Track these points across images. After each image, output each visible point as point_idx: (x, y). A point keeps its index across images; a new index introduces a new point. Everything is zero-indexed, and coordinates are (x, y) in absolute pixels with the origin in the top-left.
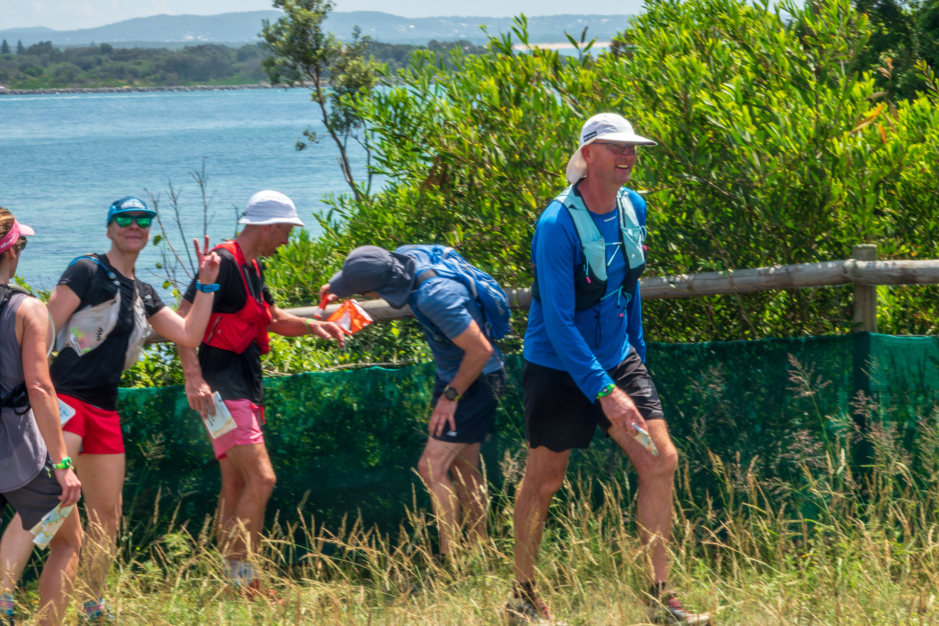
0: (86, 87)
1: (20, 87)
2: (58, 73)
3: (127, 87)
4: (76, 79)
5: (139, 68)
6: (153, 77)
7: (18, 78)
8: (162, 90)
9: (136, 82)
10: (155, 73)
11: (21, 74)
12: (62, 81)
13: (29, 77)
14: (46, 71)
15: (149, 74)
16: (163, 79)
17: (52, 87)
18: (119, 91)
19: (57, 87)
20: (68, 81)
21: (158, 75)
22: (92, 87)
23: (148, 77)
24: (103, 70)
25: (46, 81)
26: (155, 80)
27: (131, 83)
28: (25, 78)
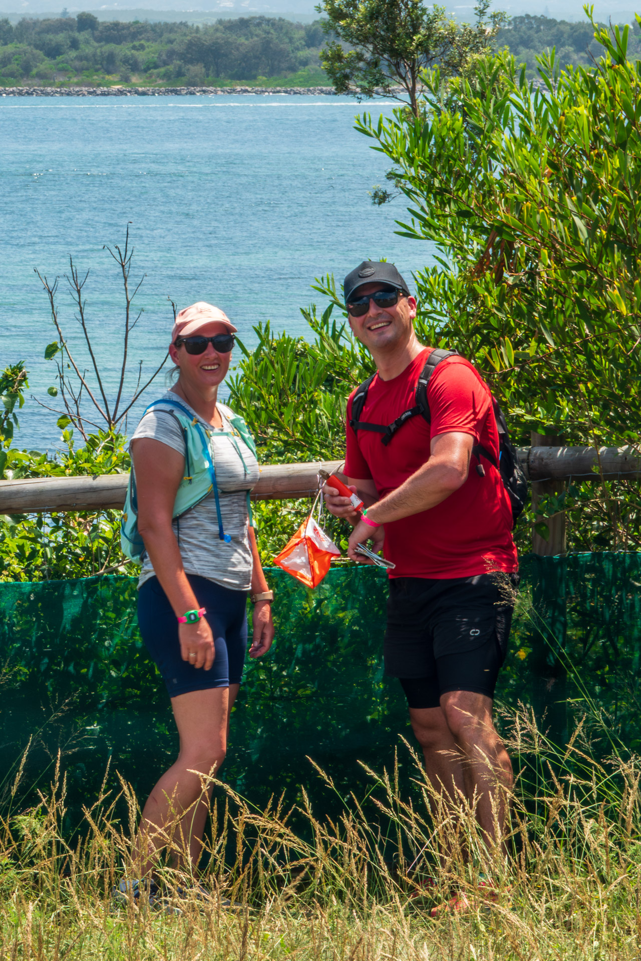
0: (50, 85)
3: (119, 87)
6: (162, 70)
8: (177, 93)
16: (180, 74)
18: (103, 94)
20: (21, 75)
22: (62, 85)
24: (80, 58)
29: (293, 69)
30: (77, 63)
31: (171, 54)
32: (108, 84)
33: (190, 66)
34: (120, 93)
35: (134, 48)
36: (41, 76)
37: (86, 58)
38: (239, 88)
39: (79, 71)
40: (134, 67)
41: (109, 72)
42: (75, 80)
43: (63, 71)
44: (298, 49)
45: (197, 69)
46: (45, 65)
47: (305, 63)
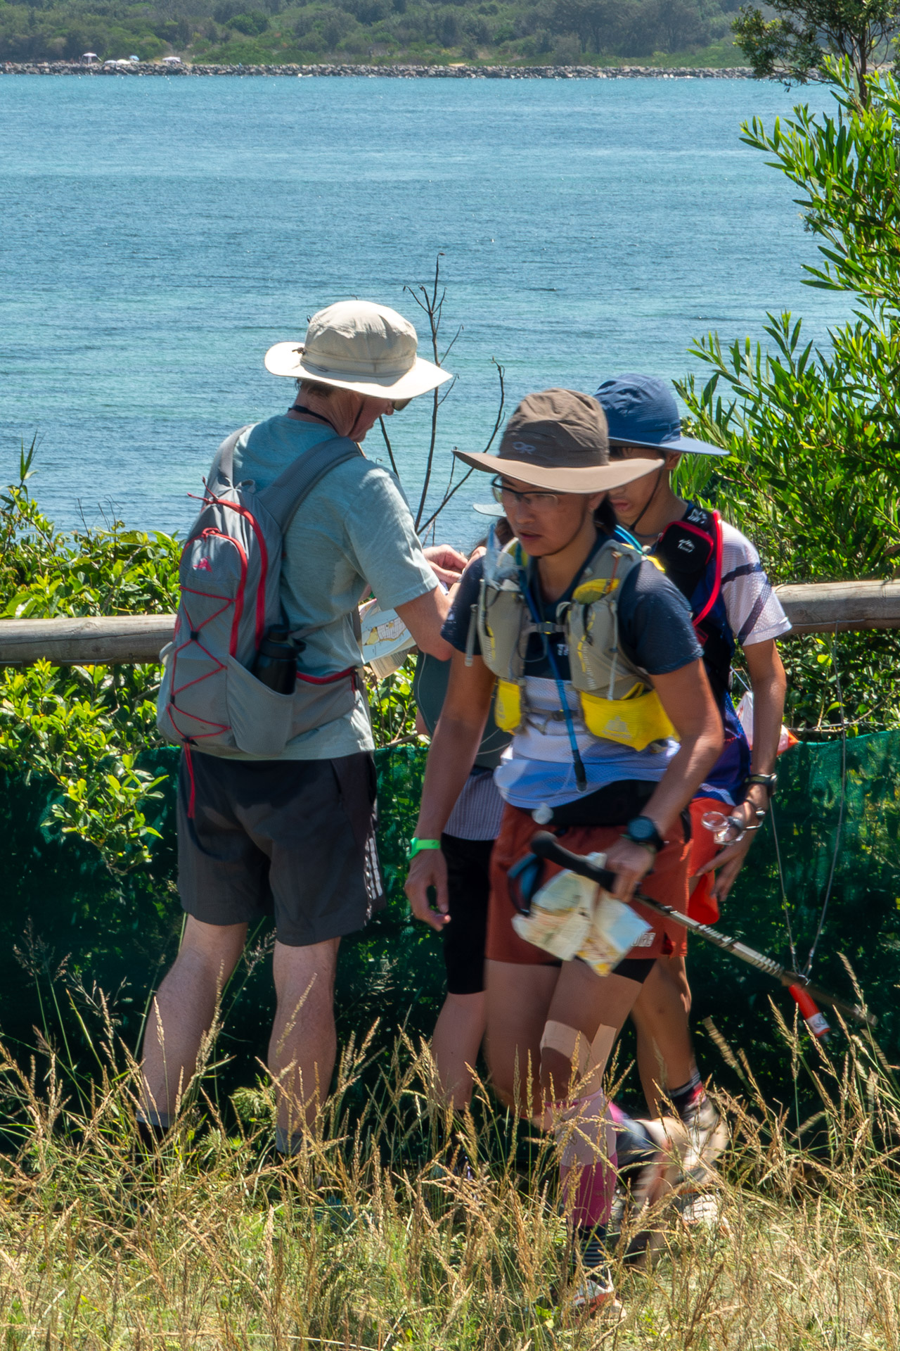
0: (365, 62)
1: (214, 58)
2: (302, 29)
3: (460, 65)
4: (342, 43)
5: (491, 22)
6: (521, 42)
7: (212, 37)
8: (540, 73)
9: (482, 55)
10: (525, 33)
11: (220, 30)
12: (312, 47)
13: (236, 35)
14: (273, 22)
15: (513, 37)
16: (545, 48)
17: (290, 61)
18: (438, 75)
19: (299, 60)
20: (324, 47)
21: (533, 39)
22: (381, 62)
23: (511, 43)
24: (406, 25)
25: (275, 46)
26: (528, 51)
27: (470, 55)
28: (226, 39)
29: (703, 42)
30: (402, 32)
31: (534, 20)
32: (446, 61)
33: (559, 37)
34: (462, 73)
35: (482, 11)
36: (352, 49)
37: (416, 26)
38: (627, 69)
39: (405, 42)
40: (482, 37)
41: (447, 45)
42: (399, 55)
43: (385, 41)
44: (710, 14)
45: (570, 41)
46: (358, 34)
47: (720, 34)
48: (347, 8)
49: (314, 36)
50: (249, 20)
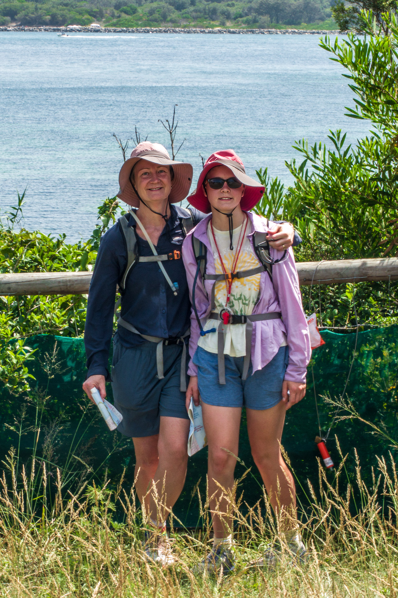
0: (178, 27)
1: (114, 25)
2: (151, 12)
3: (219, 28)
4: (169, 19)
5: (232, 10)
6: (245, 19)
7: (113, 16)
8: (253, 32)
9: (228, 24)
10: (247, 15)
11: (116, 13)
12: (156, 20)
13: (123, 15)
14: (139, 10)
15: (241, 16)
16: (255, 21)
17: (146, 26)
18: (209, 32)
19: (150, 26)
20: (161, 20)
21: (250, 17)
22: (185, 27)
23: (240, 19)
24: (196, 11)
25: (140, 19)
26: (247, 22)
27: (223, 24)
28: (119, 17)
29: (322, 19)
30: (194, 14)
31: (250, 9)
32: (213, 26)
33: (261, 17)
34: (220, 32)
35: (228, 5)
36: (172, 21)
37: (200, 11)
38: (290, 30)
39: (195, 18)
40: (228, 16)
41: (213, 20)
42: (193, 24)
43: (186, 18)
44: (325, 7)
45: (265, 18)
46: (176, 14)
47: (329, 16)
48: (170, 4)
49: (156, 15)
50: (129, 9)
